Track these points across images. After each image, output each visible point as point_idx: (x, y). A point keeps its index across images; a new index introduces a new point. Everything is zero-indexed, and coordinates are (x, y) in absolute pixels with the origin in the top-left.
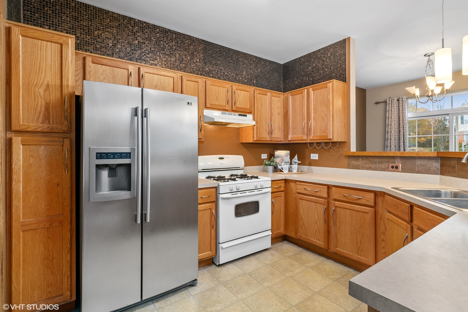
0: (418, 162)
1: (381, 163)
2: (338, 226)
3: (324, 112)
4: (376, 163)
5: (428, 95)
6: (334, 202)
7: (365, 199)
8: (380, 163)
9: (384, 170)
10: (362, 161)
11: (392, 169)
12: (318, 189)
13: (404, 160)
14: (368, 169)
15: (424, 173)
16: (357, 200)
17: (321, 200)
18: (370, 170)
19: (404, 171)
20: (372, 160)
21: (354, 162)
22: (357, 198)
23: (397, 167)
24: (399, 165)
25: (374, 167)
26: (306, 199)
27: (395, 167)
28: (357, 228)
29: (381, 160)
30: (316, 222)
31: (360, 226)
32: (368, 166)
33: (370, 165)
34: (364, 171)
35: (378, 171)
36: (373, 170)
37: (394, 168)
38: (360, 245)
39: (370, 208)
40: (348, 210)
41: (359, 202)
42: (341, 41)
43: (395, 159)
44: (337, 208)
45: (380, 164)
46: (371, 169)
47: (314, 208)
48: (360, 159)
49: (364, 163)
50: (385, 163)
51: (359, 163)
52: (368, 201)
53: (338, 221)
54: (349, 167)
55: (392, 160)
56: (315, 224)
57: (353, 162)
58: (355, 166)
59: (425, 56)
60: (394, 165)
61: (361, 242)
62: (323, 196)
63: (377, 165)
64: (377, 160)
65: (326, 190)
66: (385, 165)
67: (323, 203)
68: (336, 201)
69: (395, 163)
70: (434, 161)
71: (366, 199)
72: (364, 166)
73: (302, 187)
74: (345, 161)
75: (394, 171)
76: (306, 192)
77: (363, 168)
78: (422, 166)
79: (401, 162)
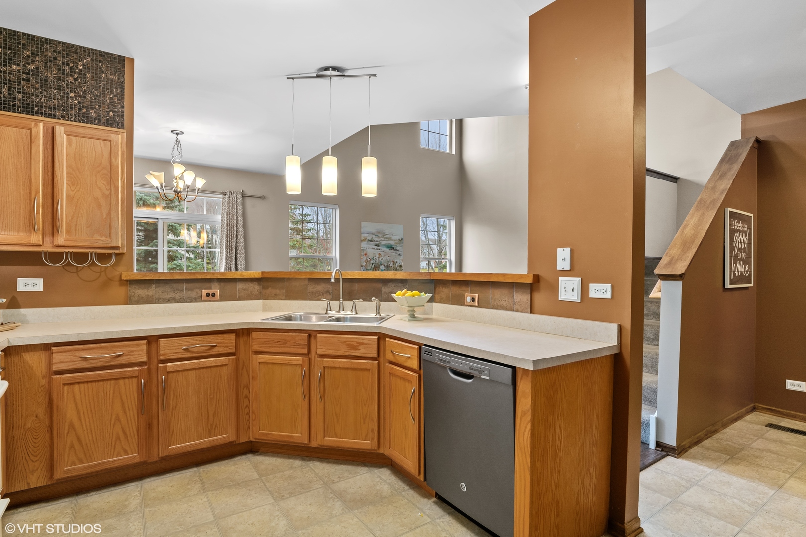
0: (240, 286)
1: (191, 290)
2: (171, 407)
3: (100, 189)
4: (182, 290)
5: (177, 190)
6: (165, 365)
7: (222, 345)
8: (188, 290)
9: (195, 300)
10: (158, 289)
11: (207, 298)
12: (123, 349)
13: (222, 284)
14: (168, 301)
15: (247, 300)
16: (209, 349)
17: (133, 371)
18: (171, 303)
19: (223, 298)
20: (175, 285)
21: (141, 292)
22: (207, 348)
23: (214, 295)
24: (217, 291)
25: (179, 298)
26: (86, 380)
27: (211, 294)
28: (209, 395)
29: (190, 285)
30: (118, 419)
31: (214, 390)
32: (167, 296)
33: (172, 295)
34: (162, 305)
35: (186, 302)
36: (178, 302)
37: (211, 296)
38: (214, 419)
39: (230, 357)
40: (193, 371)
41: (213, 353)
42: (112, 54)
43: (211, 282)
44: (171, 375)
45: (189, 292)
46: (173, 301)
47: (112, 391)
48: (154, 286)
49: (160, 292)
50: (197, 290)
51: (150, 293)
52: (226, 346)
53: (172, 398)
54: (128, 301)
55: (208, 285)
56: (114, 426)
57: (138, 291)
58: (142, 298)
59: (172, 131)
60: (211, 292)
61: (214, 415)
62: (138, 361)
63: (185, 294)
64: (185, 286)
65: (145, 347)
66: (197, 293)
67: (137, 374)
68: (167, 363)
69: (211, 289)
70: (256, 283)
71: (224, 345)
72: (160, 297)
73: (75, 356)
74: (122, 291)
75: (210, 301)
76: (85, 365)
77: (159, 301)
78: (244, 290)
79: (218, 287)
